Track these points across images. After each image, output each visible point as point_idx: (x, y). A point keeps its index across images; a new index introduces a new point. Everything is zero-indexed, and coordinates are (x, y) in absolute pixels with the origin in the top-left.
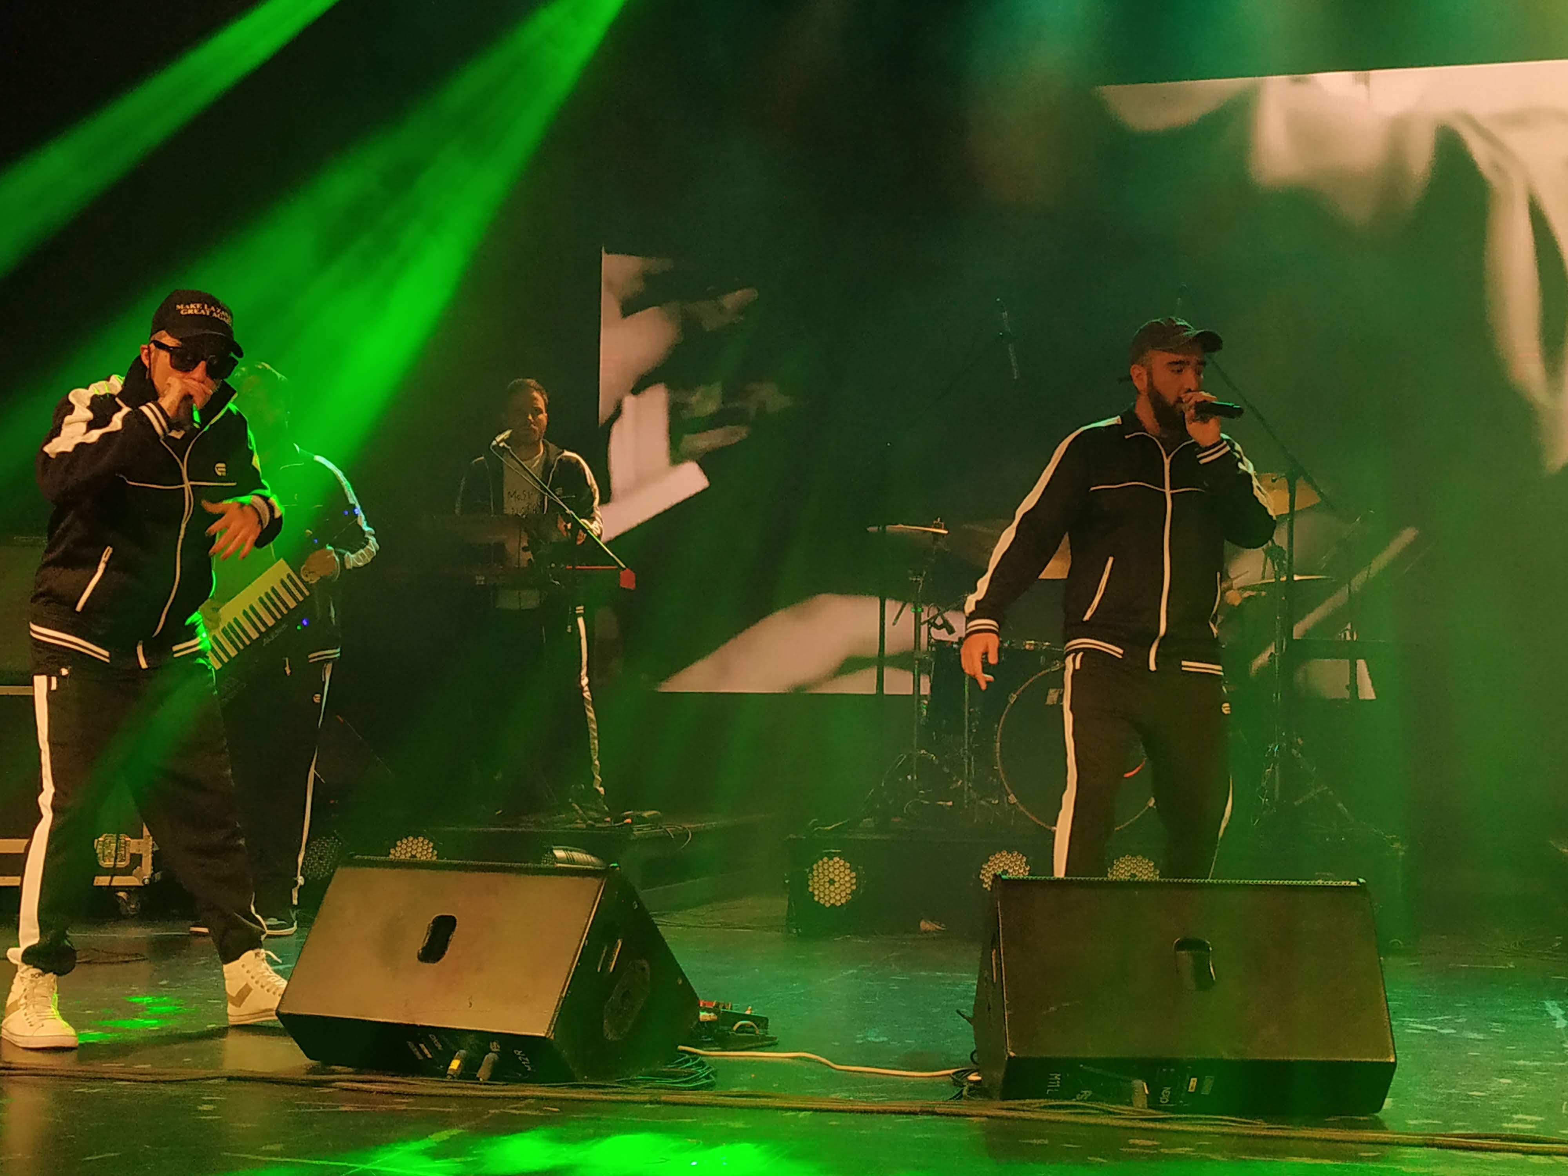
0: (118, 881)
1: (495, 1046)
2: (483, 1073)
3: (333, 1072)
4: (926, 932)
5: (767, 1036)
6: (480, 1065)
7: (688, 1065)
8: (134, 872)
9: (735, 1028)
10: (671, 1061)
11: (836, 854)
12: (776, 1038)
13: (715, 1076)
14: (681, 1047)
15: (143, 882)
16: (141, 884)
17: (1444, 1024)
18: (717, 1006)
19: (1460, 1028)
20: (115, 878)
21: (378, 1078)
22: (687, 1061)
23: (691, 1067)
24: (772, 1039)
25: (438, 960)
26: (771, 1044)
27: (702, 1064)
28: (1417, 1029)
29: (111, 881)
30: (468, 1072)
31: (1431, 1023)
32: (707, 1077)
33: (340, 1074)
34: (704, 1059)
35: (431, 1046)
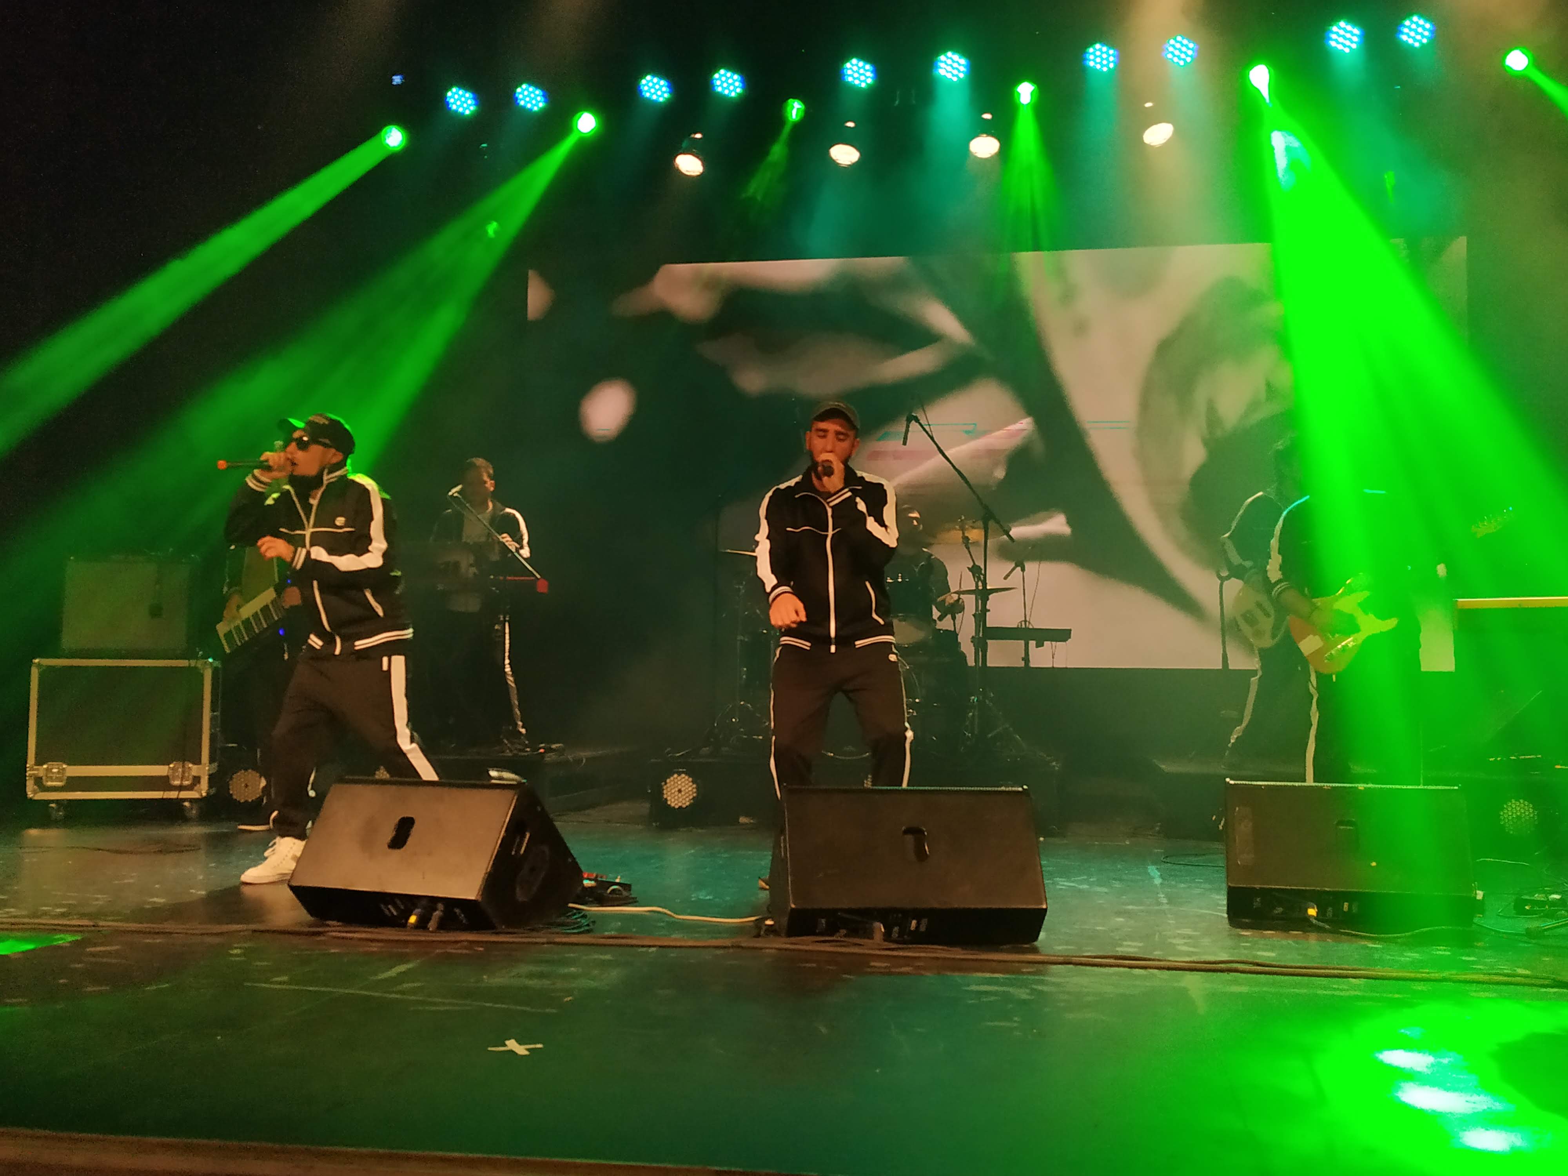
0: (184, 795)
1: (440, 906)
2: (432, 925)
3: (328, 926)
4: (743, 824)
5: (630, 896)
6: (430, 919)
7: (575, 917)
8: (196, 788)
9: (609, 891)
10: (564, 914)
11: (683, 772)
12: (636, 898)
13: (594, 925)
14: (571, 905)
15: (202, 795)
16: (200, 797)
17: (1082, 882)
18: (597, 877)
19: (1091, 884)
20: (182, 793)
21: (357, 929)
22: (575, 914)
23: (576, 918)
24: (633, 898)
25: (403, 847)
26: (633, 902)
27: (584, 916)
28: (1063, 885)
29: (178, 795)
30: (422, 924)
31: (1073, 882)
32: (588, 925)
33: (334, 926)
34: (587, 913)
35: (396, 907)
